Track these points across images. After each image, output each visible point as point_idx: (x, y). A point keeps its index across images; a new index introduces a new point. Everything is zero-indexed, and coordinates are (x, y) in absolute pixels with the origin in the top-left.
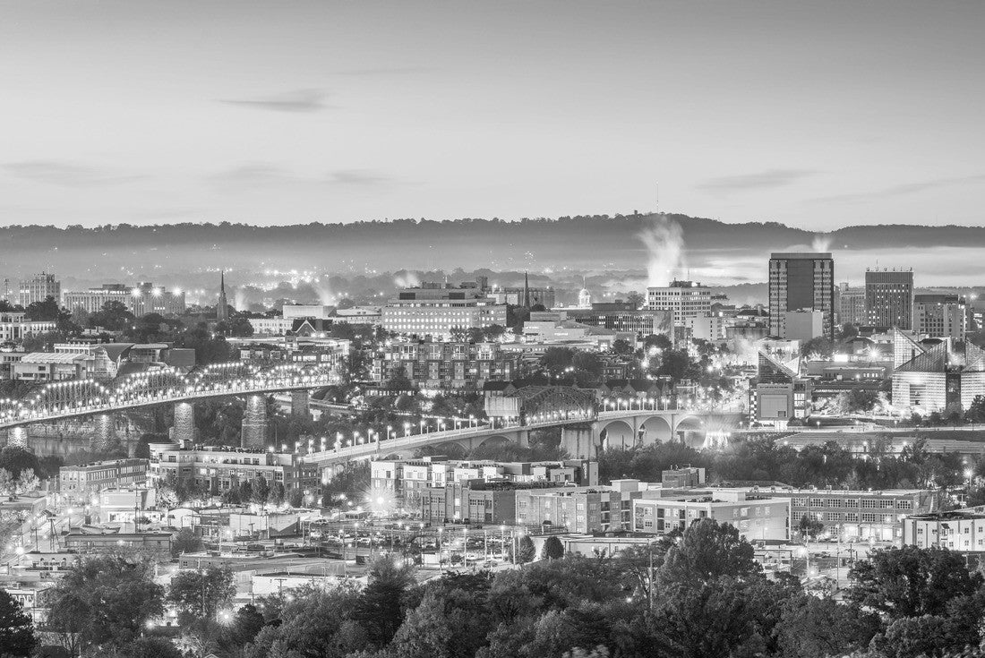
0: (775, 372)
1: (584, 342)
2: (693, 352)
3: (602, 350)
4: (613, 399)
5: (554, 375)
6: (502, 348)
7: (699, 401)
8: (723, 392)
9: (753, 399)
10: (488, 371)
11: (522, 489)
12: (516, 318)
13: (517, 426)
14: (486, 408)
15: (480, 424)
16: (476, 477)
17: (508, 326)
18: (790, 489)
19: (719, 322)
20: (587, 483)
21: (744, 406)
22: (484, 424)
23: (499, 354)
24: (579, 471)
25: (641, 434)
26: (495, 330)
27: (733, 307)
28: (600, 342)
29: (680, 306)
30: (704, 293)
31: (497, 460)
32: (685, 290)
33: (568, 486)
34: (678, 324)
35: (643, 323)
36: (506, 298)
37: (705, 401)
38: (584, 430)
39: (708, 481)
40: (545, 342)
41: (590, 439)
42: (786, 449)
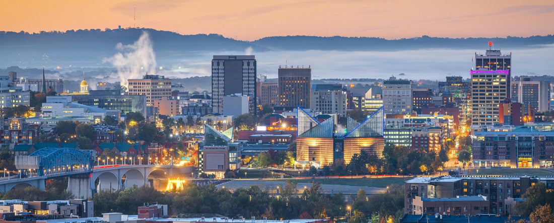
0: (216, 138)
1: (83, 117)
2: (160, 124)
3: (96, 122)
4: (104, 157)
5: (63, 140)
6: (27, 121)
7: (163, 159)
8: (180, 152)
9: (200, 156)
10: (17, 137)
11: (41, 219)
12: (37, 101)
13: (36, 177)
14: (16, 164)
15: (11, 174)
16: (9, 211)
17: (31, 106)
18: (226, 219)
19: (177, 103)
20: (86, 215)
21: (194, 162)
22: (15, 174)
23: (24, 125)
24: (80, 208)
25: (123, 181)
26: (22, 109)
27: (187, 93)
28: (95, 117)
29: (150, 92)
30: (167, 83)
31: (23, 199)
32: (154, 81)
33: (73, 218)
34: (149, 105)
35: (124, 104)
36: (29, 87)
37: (167, 158)
38: (83, 178)
39: (170, 214)
40: (57, 117)
41: (88, 184)
42: (223, 191)
